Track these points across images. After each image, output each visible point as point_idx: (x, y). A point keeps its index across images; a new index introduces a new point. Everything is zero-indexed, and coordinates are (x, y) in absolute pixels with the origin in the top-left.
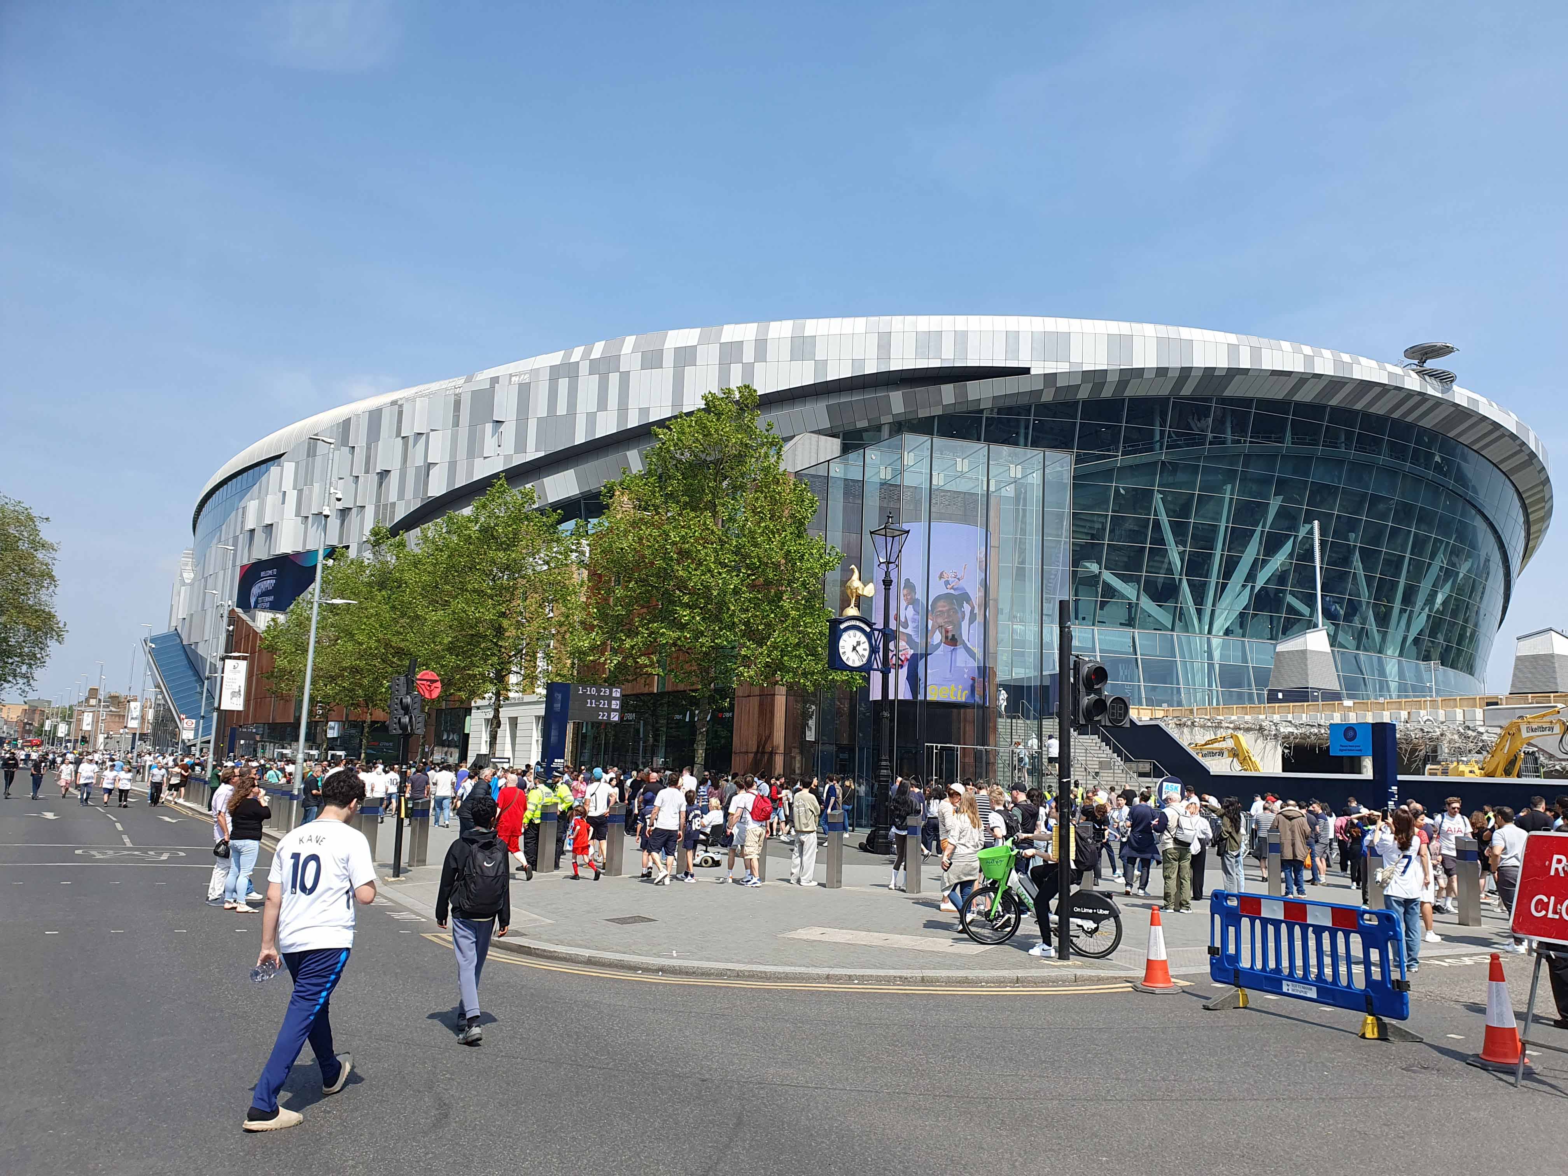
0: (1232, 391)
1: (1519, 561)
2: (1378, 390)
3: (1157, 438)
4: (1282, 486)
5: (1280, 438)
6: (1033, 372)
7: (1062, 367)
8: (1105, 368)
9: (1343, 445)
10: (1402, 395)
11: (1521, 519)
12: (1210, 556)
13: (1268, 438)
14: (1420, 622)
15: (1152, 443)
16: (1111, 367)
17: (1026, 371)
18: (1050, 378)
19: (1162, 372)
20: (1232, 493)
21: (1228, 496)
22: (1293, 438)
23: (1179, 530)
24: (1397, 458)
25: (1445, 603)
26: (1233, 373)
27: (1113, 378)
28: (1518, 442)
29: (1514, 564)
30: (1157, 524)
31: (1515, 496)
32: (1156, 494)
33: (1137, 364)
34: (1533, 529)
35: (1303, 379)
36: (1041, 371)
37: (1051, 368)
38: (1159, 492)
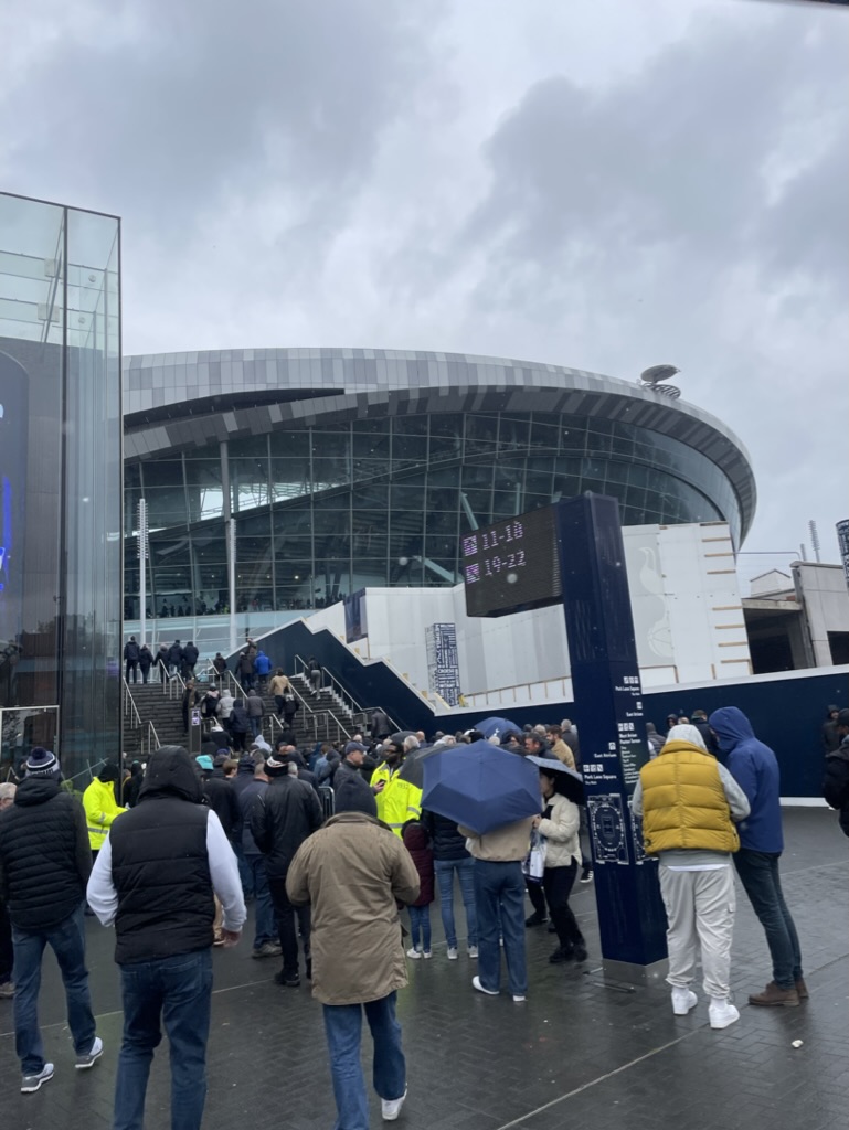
0: (512, 406)
2: (623, 402)
3: (458, 446)
4: (560, 483)
5: (553, 443)
6: (347, 392)
7: (371, 388)
8: (406, 387)
9: (603, 447)
13: (545, 444)
15: (455, 451)
16: (412, 387)
17: (341, 392)
18: (362, 397)
19: (454, 390)
20: (521, 489)
21: (518, 492)
23: (482, 522)
26: (511, 391)
27: (414, 396)
30: (464, 516)
31: (731, 487)
32: (461, 493)
33: (433, 384)
34: (745, 514)
35: (567, 394)
36: (353, 392)
37: (361, 388)
38: (463, 491)
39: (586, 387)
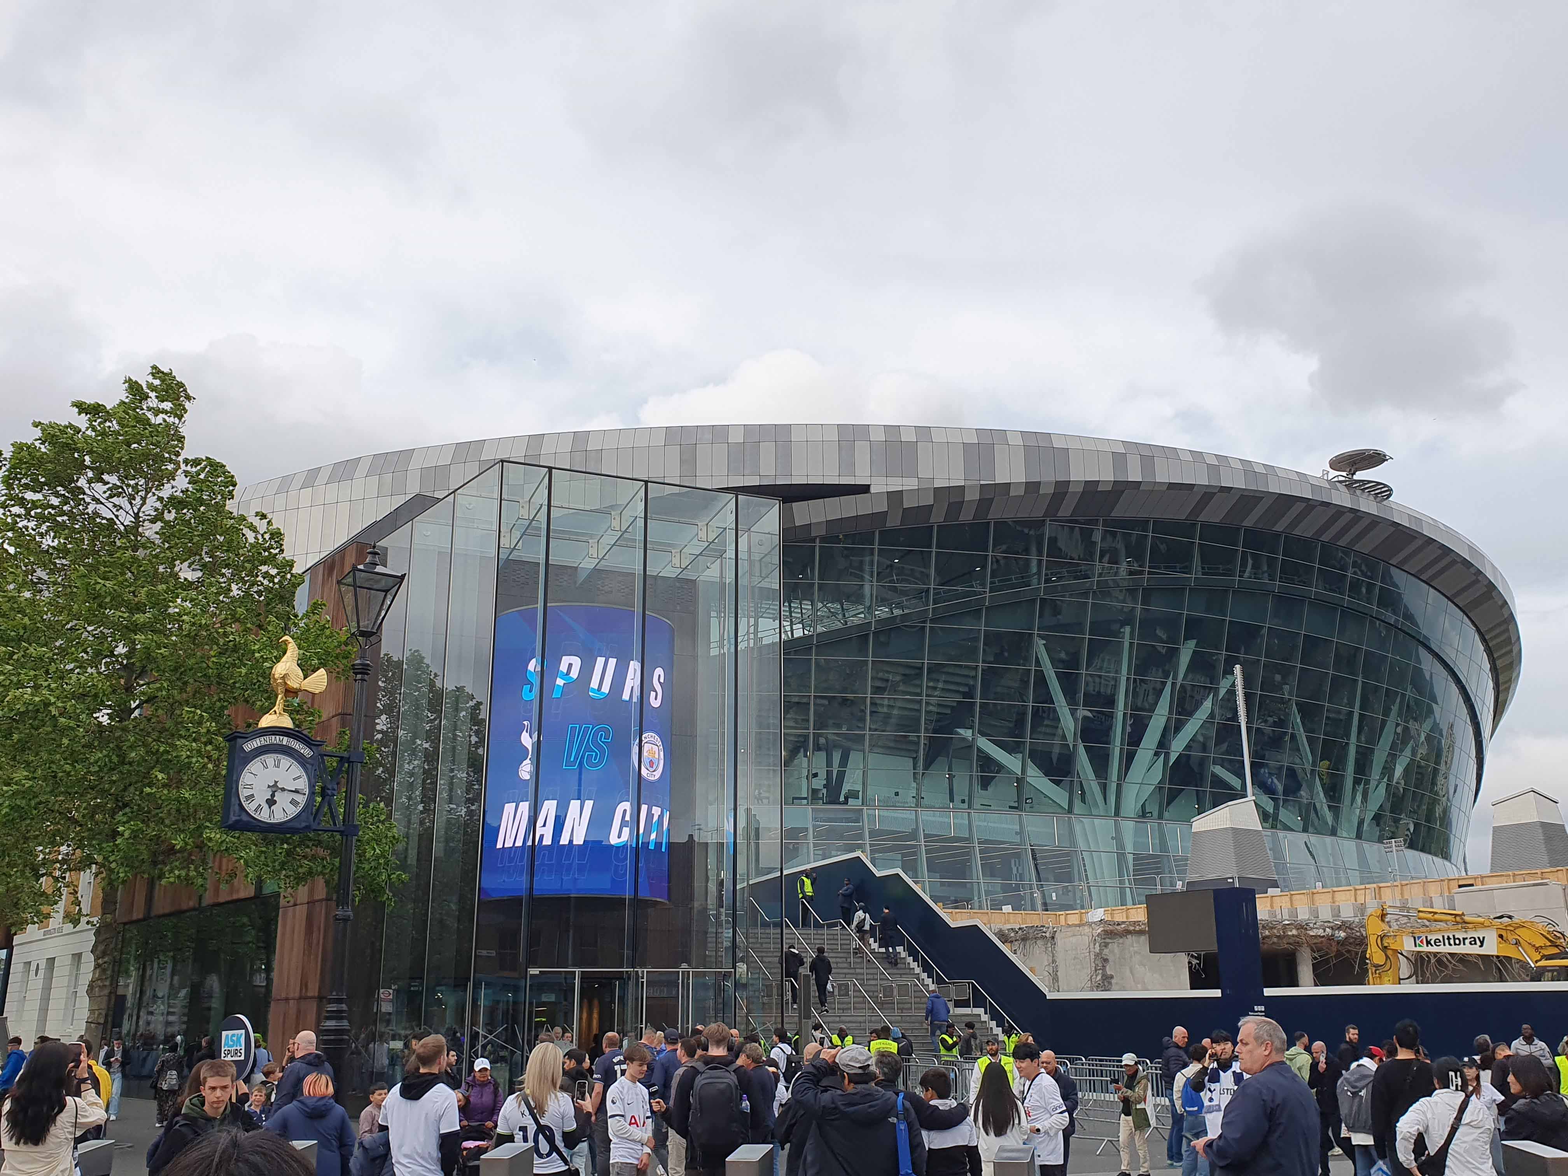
0: (1121, 511)
1: (1491, 717)
2: (1299, 507)
3: (1034, 570)
4: (1194, 628)
5: (1186, 567)
6: (873, 489)
7: (909, 484)
8: (962, 483)
9: (1266, 575)
10: (1331, 512)
11: (1487, 666)
12: (1111, 716)
13: (1173, 569)
14: (1378, 796)
15: (1029, 577)
16: (969, 483)
17: (865, 489)
18: (895, 497)
19: (1032, 487)
20: (1132, 637)
21: (1126, 641)
22: (1203, 568)
23: (1069, 683)
24: (1331, 590)
25: (1407, 771)
26: (1120, 488)
27: (972, 496)
28: (1472, 570)
29: (1484, 720)
30: (1041, 679)
31: (1477, 637)
32: (1036, 639)
33: (1001, 479)
34: (1502, 679)
35: (1208, 495)
36: (884, 489)
37: (895, 484)
38: (1039, 636)
39: (1239, 483)
